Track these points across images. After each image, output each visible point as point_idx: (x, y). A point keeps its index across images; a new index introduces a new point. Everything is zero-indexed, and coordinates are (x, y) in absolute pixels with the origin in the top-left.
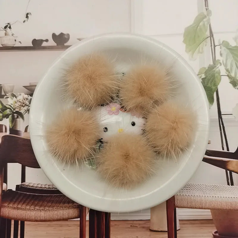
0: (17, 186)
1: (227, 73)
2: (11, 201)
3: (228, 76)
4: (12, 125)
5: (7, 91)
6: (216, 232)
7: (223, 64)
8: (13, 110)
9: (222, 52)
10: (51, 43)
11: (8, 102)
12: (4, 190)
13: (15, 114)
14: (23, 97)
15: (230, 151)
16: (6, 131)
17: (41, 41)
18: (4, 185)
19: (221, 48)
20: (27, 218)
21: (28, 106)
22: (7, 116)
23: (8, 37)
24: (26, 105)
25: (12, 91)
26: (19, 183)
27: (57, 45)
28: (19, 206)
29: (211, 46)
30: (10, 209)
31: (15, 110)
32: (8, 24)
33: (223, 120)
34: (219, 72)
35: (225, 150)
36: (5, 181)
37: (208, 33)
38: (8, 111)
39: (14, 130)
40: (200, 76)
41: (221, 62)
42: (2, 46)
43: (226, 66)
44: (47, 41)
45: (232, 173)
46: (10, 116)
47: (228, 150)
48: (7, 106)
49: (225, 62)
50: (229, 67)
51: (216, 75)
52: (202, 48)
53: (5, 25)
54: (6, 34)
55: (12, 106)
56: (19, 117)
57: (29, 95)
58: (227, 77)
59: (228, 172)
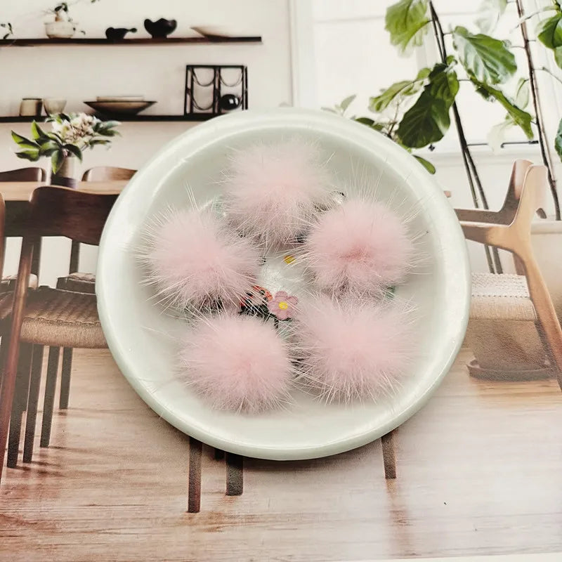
0: (60, 280)
1: (470, 76)
2: (45, 309)
3: (471, 79)
4: (56, 170)
5: (52, 109)
6: (472, 363)
7: (461, 61)
8: (60, 141)
9: (457, 43)
10: (143, 33)
11: (53, 127)
12: (31, 288)
13: (65, 150)
14: (83, 120)
15: (491, 210)
16: (43, 179)
17: (124, 31)
18: (33, 277)
19: (453, 37)
20: (77, 341)
21: (91, 135)
22: (47, 153)
23: (59, 24)
24: (87, 133)
25: (62, 110)
26: (65, 273)
27: (153, 36)
28: (63, 318)
29: (437, 34)
30: (41, 325)
31: (65, 142)
32: (63, 4)
33: (471, 155)
34: (455, 75)
35: (482, 208)
36: (35, 271)
37: (429, 15)
38: (51, 144)
39: (60, 178)
40: (420, 81)
41: (457, 58)
42: (47, 37)
43: (466, 64)
44: (134, 30)
45: (497, 251)
46: (55, 154)
47: (486, 207)
48: (50, 135)
49: (463, 58)
50: (471, 66)
51: (451, 79)
52: (421, 38)
53: (56, 6)
54: (57, 19)
55: (60, 135)
56: (73, 154)
57: (95, 118)
58: (470, 83)
59: (490, 248)
